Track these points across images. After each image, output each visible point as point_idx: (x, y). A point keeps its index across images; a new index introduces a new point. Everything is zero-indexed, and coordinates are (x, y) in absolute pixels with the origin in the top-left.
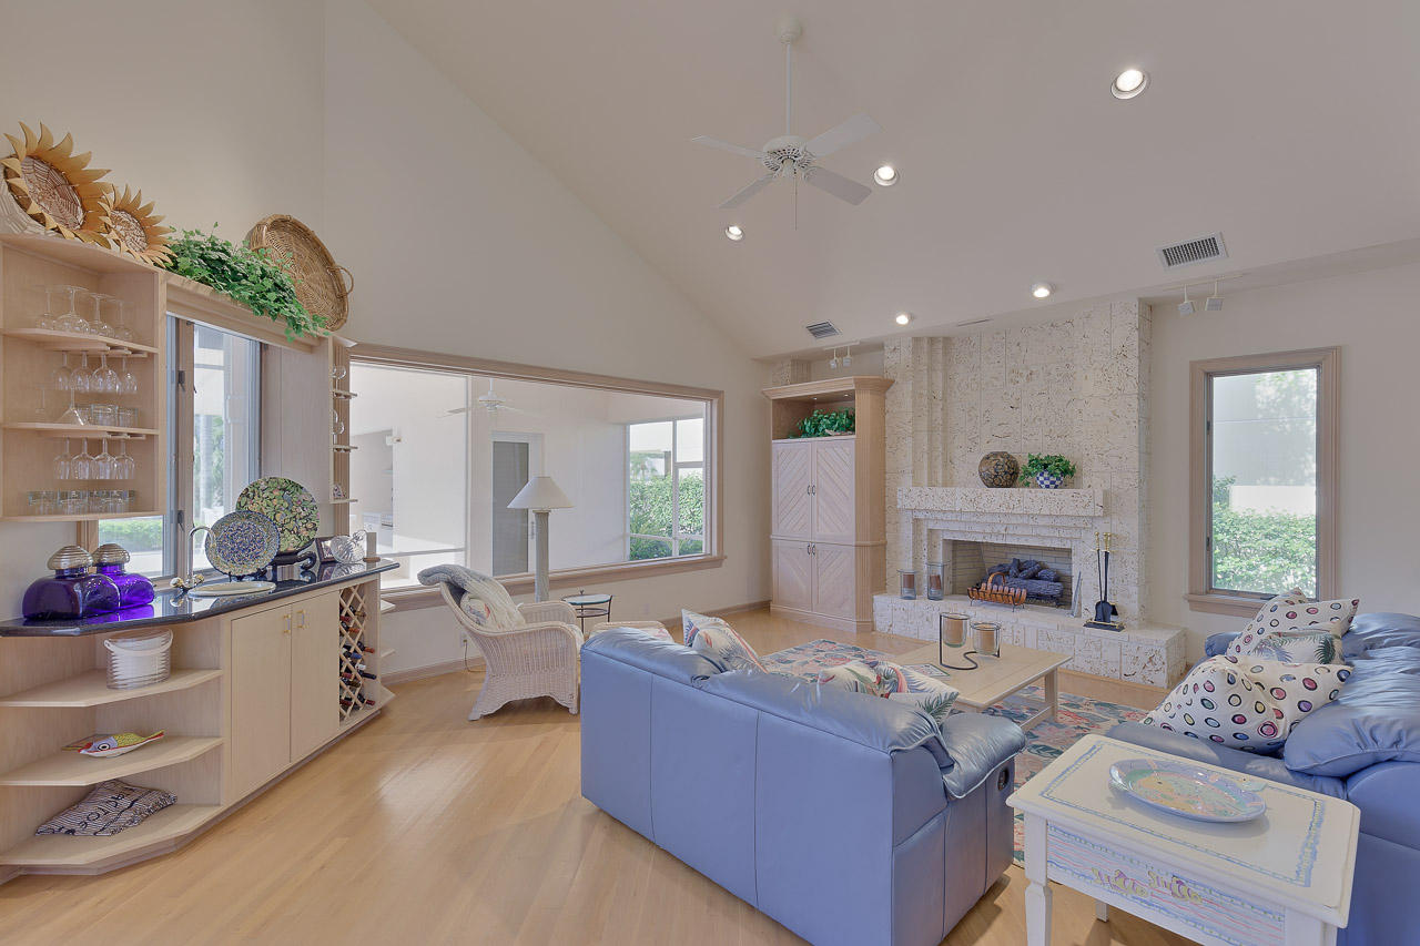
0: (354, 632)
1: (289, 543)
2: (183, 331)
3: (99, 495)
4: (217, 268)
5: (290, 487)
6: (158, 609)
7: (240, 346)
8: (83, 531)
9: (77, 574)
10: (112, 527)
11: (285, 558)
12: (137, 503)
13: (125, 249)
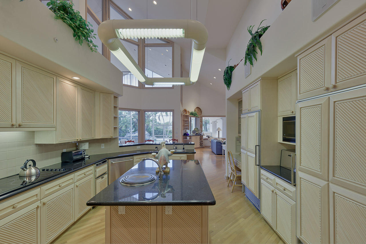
0: (201, 140)
1: (197, 133)
2: (191, 118)
3: (187, 129)
4: (192, 114)
5: (197, 128)
6: (189, 135)
7: (194, 118)
8: (186, 131)
9: (186, 133)
10: (187, 131)
11: (197, 134)
12: (188, 129)
13: (188, 114)
